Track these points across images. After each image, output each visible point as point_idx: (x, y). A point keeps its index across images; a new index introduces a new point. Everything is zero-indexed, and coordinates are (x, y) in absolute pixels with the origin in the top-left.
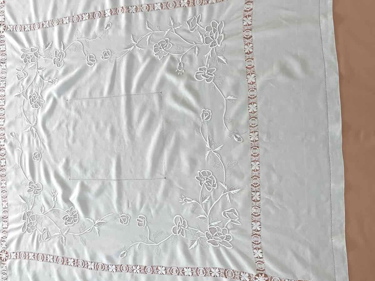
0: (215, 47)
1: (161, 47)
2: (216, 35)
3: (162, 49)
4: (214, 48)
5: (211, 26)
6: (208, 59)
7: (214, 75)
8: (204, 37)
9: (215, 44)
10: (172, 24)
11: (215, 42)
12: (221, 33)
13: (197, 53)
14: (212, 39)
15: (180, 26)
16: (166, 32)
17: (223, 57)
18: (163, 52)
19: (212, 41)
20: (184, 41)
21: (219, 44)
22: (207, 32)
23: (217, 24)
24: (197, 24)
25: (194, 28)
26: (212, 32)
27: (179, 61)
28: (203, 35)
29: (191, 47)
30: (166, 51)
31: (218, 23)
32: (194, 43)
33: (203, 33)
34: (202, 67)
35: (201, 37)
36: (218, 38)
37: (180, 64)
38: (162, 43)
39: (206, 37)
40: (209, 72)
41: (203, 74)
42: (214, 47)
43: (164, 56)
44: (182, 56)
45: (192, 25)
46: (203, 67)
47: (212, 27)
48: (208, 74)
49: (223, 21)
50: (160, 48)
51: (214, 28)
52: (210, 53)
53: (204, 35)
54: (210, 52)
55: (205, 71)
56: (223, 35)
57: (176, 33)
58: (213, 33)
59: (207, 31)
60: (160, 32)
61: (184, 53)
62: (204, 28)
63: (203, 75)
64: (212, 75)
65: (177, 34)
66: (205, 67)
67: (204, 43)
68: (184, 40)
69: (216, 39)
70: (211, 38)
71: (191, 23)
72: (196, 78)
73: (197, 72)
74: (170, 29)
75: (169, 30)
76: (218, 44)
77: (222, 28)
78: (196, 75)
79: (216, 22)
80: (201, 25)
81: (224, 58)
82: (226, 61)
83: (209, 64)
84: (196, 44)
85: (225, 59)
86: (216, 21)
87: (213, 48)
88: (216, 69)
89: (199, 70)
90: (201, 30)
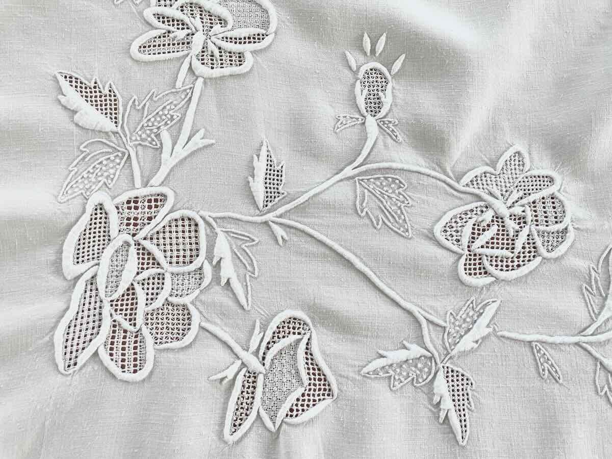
0: (132, 194)
1: (512, 225)
2: (116, 273)
3: (504, 211)
4: (138, 182)
5: (150, 341)
6: (181, 121)
7: (148, 13)
8: (208, 270)
9: (133, 213)
10: (441, 386)
11: (132, 224)
12: (81, 286)
13: (261, 166)
14: (147, 244)
15: (381, 362)
16: (481, 329)
17: (76, 117)
18: (498, 193)
19: (146, 231)
20: (348, 255)
21: (101, 207)
22: (186, 300)
23: (104, 355)
24: (254, 364)
25: (278, 334)
26: (151, 300)
27: (382, 124)
28: (217, 279)
29: (301, 209)
30: (479, 198)
31: (96, 354)
32: (280, 232)
33: (218, 296)
34: (227, 71)
35: (228, 271)
36: (109, 251)
37: (379, 105)
38: (506, 253)
39: (192, 267)
40: (181, 34)
41: (217, 28)
42: (142, 192)
43: (493, 164)
44: (365, 153)
45: (294, 357)
46: (217, 72)
47: (145, 331)
48: (183, 24)
49: (61, 367)
50: (521, 220)
51: (126, 325)
52: (165, 155)
53: (207, 281)
54: (168, 161)
55: (204, 49)
56: (70, 268)
57: (409, 313)
58: (138, 288)
59: (185, 307)
60: (528, 338)
61: (349, 171)
62: (202, 328)
63: (222, 21)
64: (158, 16)
65: (408, 305)
66: (203, 70)
67: (208, 223)
68: (349, 264)
69: (117, 243)
70: (159, 255)
71: (300, 381)
72: (265, 11)
73: (257, 46)
74: (460, 347)
75: (467, 343)
76: (110, 207)
77: (70, 315)
78: (266, 24)
79: (117, 371)
80: (223, 355)
81: (75, 112)
82: (60, 91)
83: (179, 84)
84: (266, 223)
85: (65, 108)
86: (113, 376)
87: (146, 184)
88: (134, 48)
89: (248, 57)
90: (224, 314)
